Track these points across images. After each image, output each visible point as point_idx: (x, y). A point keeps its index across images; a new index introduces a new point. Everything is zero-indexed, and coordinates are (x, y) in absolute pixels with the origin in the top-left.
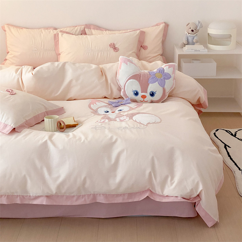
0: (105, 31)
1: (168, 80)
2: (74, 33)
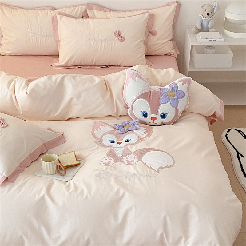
0: (108, 13)
1: (181, 99)
2: (74, 16)
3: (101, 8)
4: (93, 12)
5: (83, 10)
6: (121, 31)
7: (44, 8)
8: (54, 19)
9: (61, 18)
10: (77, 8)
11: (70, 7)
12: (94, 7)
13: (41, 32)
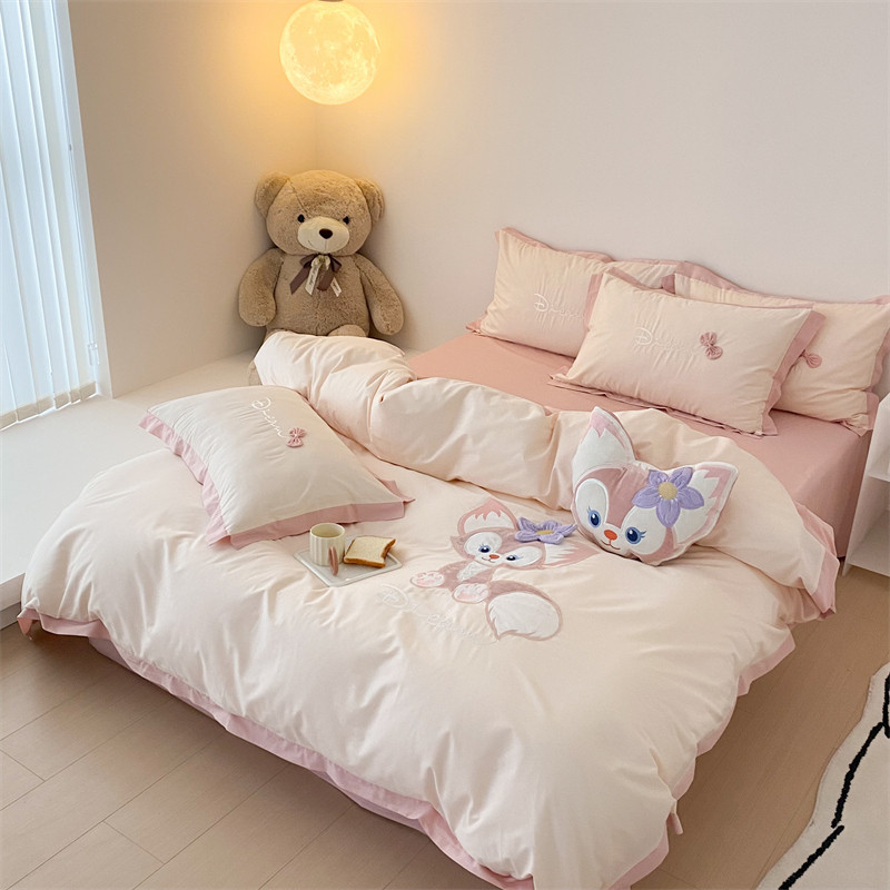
0: (723, 290)
1: (687, 511)
2: (641, 282)
3: (713, 276)
4: (689, 282)
5: (668, 273)
6: (719, 336)
7: (588, 254)
8: (595, 281)
9: (609, 280)
10: (656, 266)
11: (643, 261)
12: (696, 271)
13: (561, 303)
